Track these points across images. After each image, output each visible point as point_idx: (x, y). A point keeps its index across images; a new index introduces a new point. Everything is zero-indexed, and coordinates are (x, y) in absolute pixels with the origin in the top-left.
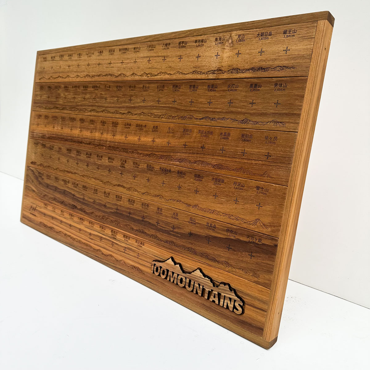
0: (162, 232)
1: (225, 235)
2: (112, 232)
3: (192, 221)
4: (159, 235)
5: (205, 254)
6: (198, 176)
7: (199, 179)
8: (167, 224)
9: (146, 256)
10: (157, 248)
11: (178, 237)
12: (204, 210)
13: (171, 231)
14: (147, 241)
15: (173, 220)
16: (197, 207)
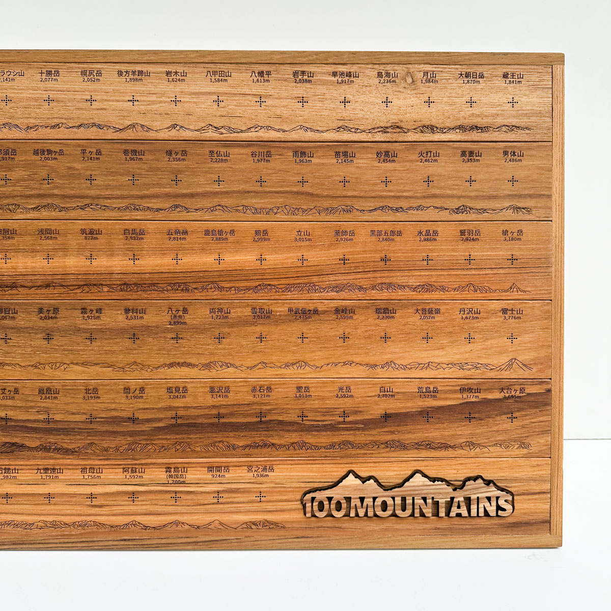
0: (318, 431)
1: (458, 398)
2: (170, 472)
3: (386, 393)
4: (310, 439)
5: (424, 443)
6: (385, 311)
7: (387, 315)
8: (328, 412)
9: (283, 489)
10: (309, 466)
11: (358, 429)
12: (408, 366)
13: (340, 423)
14: (282, 460)
15: (341, 400)
16: (393, 365)
